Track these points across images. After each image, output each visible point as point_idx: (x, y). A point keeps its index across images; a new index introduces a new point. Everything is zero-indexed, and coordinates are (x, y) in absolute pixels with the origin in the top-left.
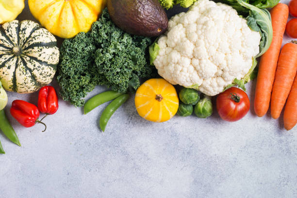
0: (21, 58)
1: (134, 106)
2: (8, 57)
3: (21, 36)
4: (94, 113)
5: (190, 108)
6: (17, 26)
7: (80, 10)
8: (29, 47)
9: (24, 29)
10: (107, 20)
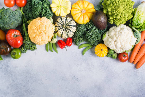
0: (65, 28)
1: (94, 50)
2: (61, 27)
3: (66, 22)
4: (82, 49)
5: (110, 55)
6: (66, 18)
7: (86, 17)
8: (68, 26)
9: (68, 20)
10: (92, 23)
